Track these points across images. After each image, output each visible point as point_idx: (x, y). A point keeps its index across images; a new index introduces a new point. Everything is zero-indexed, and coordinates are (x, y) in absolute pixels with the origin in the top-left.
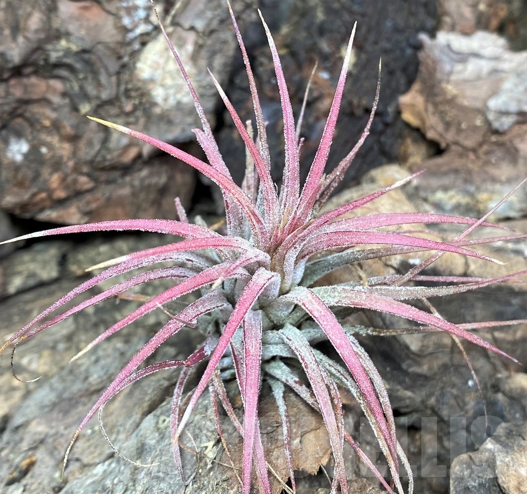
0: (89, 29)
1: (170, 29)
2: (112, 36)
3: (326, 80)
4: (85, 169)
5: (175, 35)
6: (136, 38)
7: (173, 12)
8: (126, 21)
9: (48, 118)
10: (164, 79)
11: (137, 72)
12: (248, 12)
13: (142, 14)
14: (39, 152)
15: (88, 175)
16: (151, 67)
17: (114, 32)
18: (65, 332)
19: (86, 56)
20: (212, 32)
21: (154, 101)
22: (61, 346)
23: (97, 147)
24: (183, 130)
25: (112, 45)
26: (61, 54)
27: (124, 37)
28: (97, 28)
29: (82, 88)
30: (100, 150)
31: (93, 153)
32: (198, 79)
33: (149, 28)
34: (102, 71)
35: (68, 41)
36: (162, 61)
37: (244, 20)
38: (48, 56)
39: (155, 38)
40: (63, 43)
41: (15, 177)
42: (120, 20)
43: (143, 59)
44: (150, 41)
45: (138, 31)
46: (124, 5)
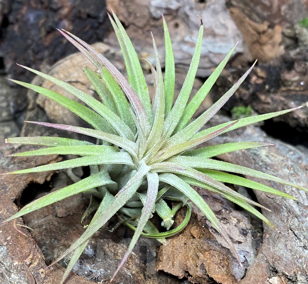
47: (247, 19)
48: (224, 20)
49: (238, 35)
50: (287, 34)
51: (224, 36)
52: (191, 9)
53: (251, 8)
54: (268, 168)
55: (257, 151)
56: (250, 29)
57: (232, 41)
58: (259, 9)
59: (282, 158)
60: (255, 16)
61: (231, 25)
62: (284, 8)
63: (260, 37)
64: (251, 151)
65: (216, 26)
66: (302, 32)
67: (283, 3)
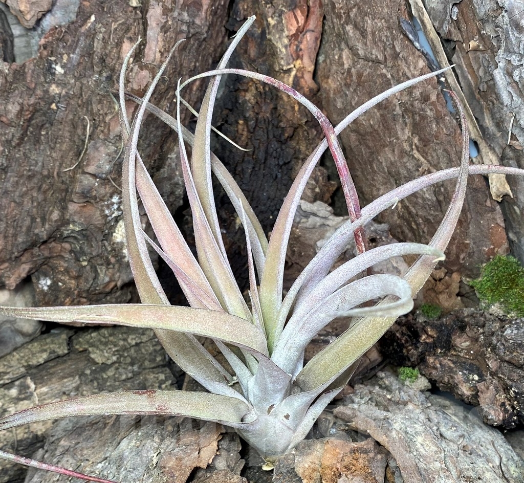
0: (85, 218)
2: (99, 220)
3: (226, 233)
4: (84, 295)
6: (113, 219)
8: (107, 212)
9: (62, 266)
11: (114, 238)
13: (116, 206)
14: (58, 284)
15: (86, 298)
16: (122, 236)
17: (100, 218)
18: (74, 385)
19: (84, 232)
21: (124, 255)
22: (72, 394)
23: (91, 282)
25: (99, 226)
26: (70, 231)
27: (106, 220)
28: (90, 217)
29: (81, 248)
30: (92, 283)
31: (89, 286)
34: (94, 239)
35: (74, 225)
37: (175, 205)
38: (63, 233)
40: (71, 226)
41: (44, 299)
42: (104, 211)
43: (116, 231)
44: (120, 219)
45: (114, 215)
46: (106, 203)
48: (397, 262)
62: (462, 256)
63: (436, 285)
67: (463, 251)
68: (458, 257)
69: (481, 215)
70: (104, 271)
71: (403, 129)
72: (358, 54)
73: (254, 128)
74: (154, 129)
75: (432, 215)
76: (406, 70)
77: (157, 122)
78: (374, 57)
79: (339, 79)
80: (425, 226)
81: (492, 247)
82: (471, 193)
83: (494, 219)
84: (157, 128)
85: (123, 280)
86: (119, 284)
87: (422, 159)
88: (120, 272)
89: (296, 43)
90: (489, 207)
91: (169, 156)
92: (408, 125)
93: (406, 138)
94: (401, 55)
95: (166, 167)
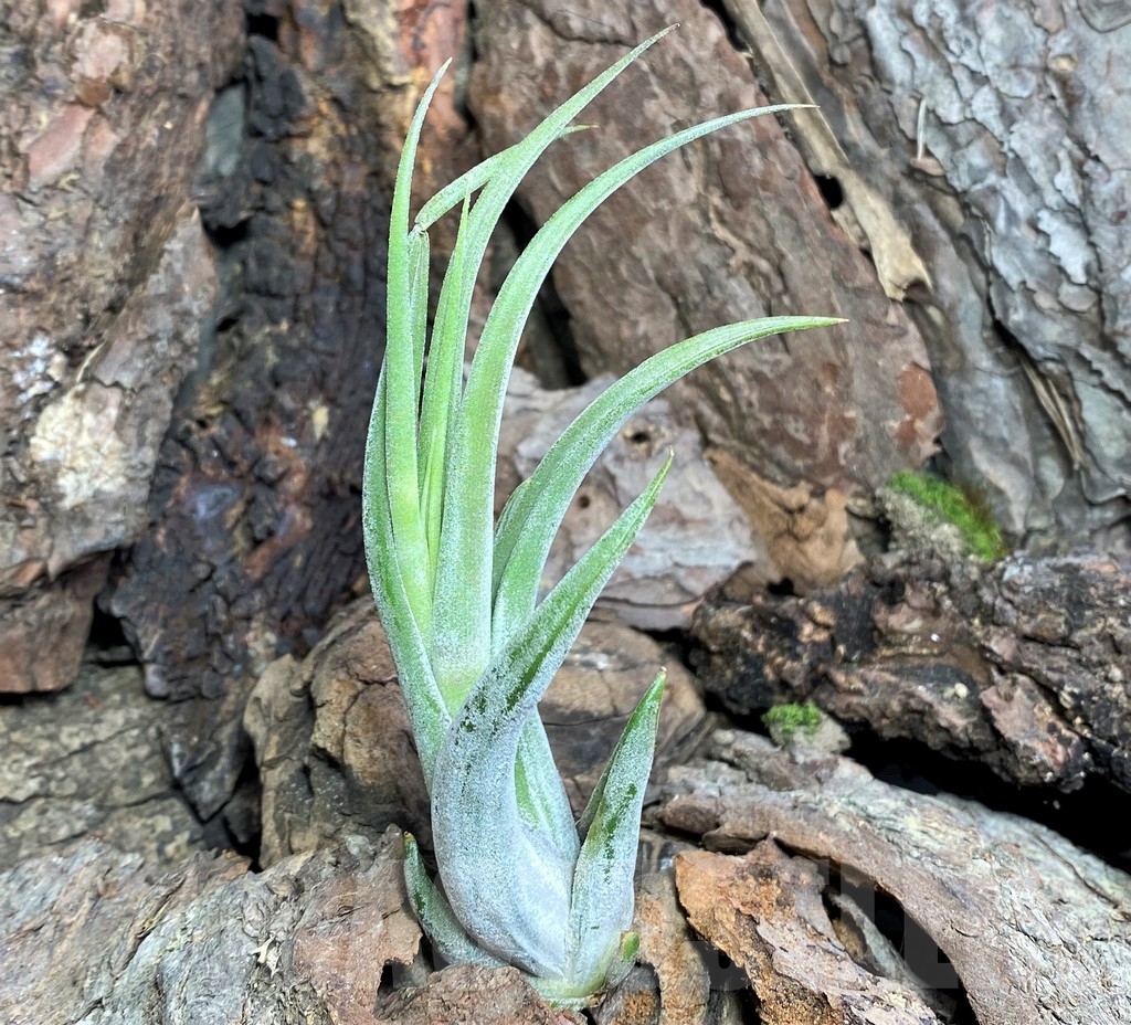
1: (81, 387)
3: (295, 448)
5: (89, 396)
6: (29, 401)
7: (86, 363)
8: (19, 378)
10: (74, 458)
11: (32, 450)
12: (186, 357)
13: (39, 366)
16: (54, 442)
20: (143, 387)
21: (61, 491)
24: (107, 532)
27: (14, 401)
32: (124, 455)
33: (48, 385)
36: (70, 434)
37: (181, 369)
39: (56, 400)
42: (10, 374)
43: (39, 431)
44: (46, 404)
45: (32, 392)
46: (17, 354)
47: (754, 477)
48: (701, 482)
49: (740, 520)
50: (856, 510)
51: (706, 522)
52: (619, 459)
53: (762, 449)
54: (939, 863)
55: (895, 821)
56: (766, 501)
57: (727, 534)
58: (781, 452)
59: (962, 834)
60: (772, 470)
61: (718, 494)
62: (843, 448)
63: (795, 522)
64: (879, 823)
65: (683, 499)
66: (902, 506)
67: (843, 437)
68: (834, 452)
69: (878, 347)
70: (11, 535)
71: (683, 180)
72: (569, 28)
73: (334, 215)
74: (123, 185)
75: (766, 362)
76: (682, 51)
77: (132, 168)
78: (606, 30)
79: (525, 90)
80: (751, 389)
81: (908, 417)
82: (850, 301)
83: (906, 353)
84: (132, 183)
85: (62, 554)
86: (54, 566)
87: (733, 241)
88: (53, 537)
89: (413, 30)
90: (893, 327)
91: (167, 246)
92: (695, 170)
93: (692, 197)
94: (668, 20)
95: (161, 270)
